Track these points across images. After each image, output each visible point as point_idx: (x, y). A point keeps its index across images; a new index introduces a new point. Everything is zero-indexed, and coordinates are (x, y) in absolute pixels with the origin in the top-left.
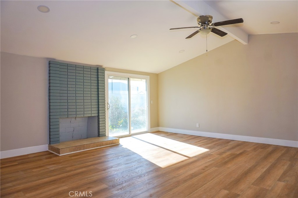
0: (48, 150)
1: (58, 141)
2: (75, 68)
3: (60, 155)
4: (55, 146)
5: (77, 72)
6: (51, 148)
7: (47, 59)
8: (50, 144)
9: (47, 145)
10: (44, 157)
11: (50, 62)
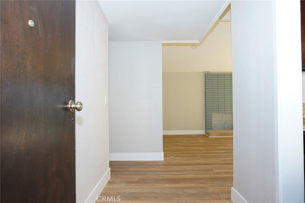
0: (204, 134)
1: (211, 129)
2: (223, 76)
3: (210, 137)
4: (208, 131)
5: (225, 79)
6: (206, 132)
7: (204, 72)
8: (206, 130)
9: (204, 131)
10: (201, 137)
11: (205, 74)
